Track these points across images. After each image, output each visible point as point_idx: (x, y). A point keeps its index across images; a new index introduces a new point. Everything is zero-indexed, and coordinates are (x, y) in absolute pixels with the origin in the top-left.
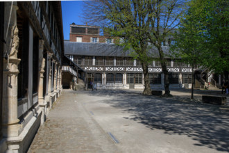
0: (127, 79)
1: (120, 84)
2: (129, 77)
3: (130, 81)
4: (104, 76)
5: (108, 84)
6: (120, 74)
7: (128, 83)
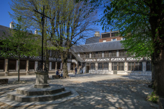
0: (112, 66)
1: (107, 71)
2: (114, 65)
3: (114, 69)
4: (97, 65)
5: (99, 70)
6: (107, 63)
7: (112, 69)
